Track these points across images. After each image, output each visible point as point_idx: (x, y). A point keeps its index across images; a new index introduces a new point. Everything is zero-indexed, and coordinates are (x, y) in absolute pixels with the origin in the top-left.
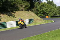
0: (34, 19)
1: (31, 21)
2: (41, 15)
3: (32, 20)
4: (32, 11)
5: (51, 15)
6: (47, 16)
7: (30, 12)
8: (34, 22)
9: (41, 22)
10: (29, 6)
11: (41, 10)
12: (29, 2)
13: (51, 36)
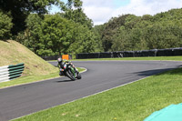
0: (26, 65)
1: (16, 71)
2: (48, 51)
3: (21, 67)
4: (20, 41)
5: (77, 51)
6: (66, 53)
7: (14, 42)
8: (26, 75)
9: (48, 73)
10: (11, 24)
11: (47, 37)
12: (10, 13)
13: (77, 116)
